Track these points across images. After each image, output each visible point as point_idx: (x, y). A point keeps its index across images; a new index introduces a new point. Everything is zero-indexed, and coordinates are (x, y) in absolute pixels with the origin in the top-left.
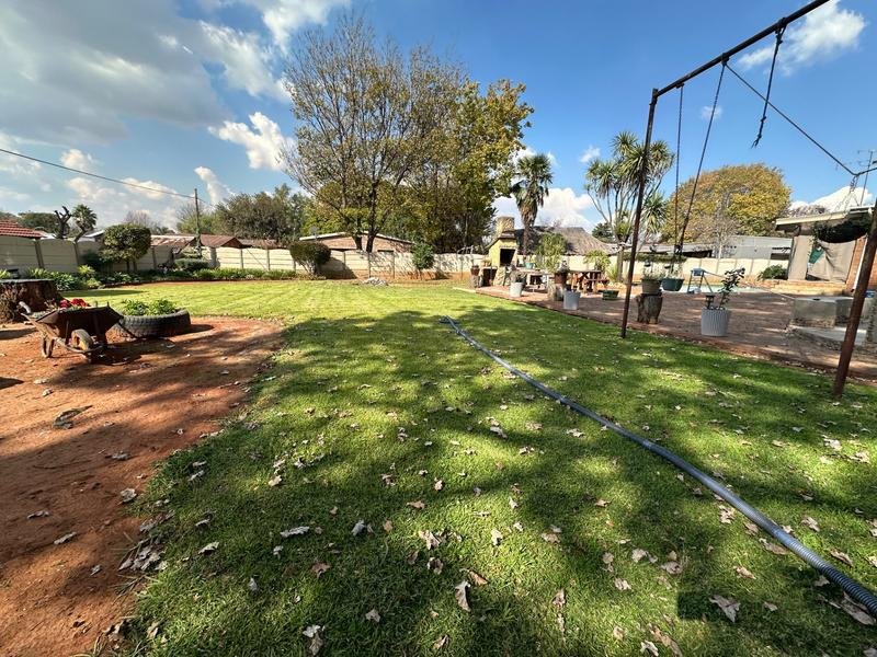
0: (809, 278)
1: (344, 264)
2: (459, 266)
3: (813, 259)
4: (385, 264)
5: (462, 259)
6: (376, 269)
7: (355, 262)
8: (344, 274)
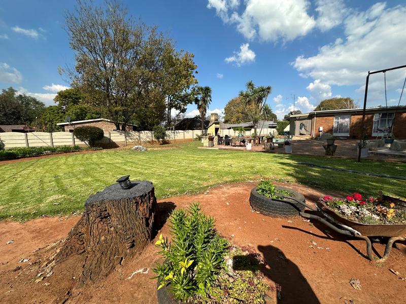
0: (301, 134)
1: (110, 139)
2: (173, 136)
3: (301, 128)
4: (135, 137)
5: (174, 133)
6: (130, 140)
7: (117, 137)
8: (111, 145)
